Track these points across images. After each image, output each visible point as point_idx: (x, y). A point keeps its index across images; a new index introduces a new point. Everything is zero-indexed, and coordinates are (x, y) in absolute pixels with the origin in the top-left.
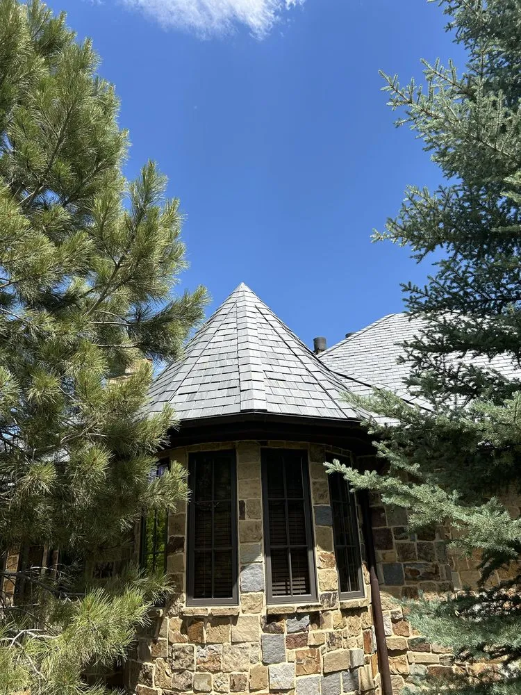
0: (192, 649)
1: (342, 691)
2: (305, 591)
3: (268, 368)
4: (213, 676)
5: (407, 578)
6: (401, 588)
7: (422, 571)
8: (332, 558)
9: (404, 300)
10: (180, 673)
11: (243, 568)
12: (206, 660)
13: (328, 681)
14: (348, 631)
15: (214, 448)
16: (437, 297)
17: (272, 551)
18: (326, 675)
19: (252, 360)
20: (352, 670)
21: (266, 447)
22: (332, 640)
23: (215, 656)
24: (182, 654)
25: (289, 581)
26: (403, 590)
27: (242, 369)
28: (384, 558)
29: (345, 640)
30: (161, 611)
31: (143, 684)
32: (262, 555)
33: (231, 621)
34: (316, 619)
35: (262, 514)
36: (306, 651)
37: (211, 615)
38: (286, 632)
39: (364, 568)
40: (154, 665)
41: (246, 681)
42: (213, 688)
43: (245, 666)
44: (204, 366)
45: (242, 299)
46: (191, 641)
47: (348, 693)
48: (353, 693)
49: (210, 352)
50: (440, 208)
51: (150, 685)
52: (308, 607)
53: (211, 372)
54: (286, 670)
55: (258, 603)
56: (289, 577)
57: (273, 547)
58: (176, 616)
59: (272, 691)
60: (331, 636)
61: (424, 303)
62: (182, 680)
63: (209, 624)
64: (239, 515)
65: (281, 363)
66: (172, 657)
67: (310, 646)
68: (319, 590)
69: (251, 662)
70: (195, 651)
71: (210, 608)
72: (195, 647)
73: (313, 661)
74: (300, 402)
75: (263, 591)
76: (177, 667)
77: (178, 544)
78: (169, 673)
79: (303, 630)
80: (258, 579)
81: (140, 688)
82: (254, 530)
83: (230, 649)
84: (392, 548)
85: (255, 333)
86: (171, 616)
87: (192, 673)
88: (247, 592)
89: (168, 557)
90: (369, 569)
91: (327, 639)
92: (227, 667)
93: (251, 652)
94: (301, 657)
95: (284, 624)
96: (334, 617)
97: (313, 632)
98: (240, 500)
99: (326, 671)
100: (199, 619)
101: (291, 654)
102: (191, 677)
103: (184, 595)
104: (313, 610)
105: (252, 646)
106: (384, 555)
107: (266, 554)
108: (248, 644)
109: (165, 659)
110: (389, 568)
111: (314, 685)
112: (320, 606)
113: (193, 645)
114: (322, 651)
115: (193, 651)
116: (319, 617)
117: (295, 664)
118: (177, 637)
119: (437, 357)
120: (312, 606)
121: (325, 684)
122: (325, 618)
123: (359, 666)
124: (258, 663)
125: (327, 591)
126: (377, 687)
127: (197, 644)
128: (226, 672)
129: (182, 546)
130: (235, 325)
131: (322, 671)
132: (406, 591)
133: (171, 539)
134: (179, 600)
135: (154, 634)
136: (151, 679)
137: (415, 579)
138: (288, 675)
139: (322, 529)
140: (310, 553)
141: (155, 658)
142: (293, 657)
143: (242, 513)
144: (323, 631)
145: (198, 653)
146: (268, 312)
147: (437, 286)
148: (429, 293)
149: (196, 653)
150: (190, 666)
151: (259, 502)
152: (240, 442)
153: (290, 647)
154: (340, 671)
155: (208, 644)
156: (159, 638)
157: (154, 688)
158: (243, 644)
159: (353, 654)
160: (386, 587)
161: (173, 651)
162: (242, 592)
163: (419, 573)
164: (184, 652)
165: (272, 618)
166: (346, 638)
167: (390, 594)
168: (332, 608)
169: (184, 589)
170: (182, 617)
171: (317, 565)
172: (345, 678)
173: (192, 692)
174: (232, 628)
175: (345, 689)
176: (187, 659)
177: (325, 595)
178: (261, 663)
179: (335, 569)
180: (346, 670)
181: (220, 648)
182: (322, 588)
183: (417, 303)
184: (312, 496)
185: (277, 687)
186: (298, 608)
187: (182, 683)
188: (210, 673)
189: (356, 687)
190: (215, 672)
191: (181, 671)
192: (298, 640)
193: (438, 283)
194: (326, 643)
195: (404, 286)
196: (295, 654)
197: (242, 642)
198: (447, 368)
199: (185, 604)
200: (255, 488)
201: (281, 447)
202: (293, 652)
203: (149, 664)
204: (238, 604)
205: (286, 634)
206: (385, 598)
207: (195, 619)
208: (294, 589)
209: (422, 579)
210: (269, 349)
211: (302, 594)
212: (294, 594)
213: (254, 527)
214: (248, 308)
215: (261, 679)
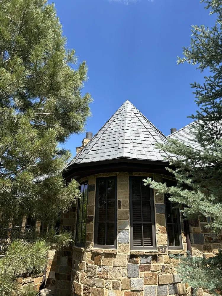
0: (95, 267)
1: (168, 294)
2: (150, 244)
3: (134, 138)
4: (104, 281)
5: (206, 241)
6: (202, 246)
7: (214, 238)
8: (164, 229)
9: (193, 93)
10: (91, 278)
11: (120, 232)
12: (102, 273)
13: (161, 289)
14: (172, 265)
15: (107, 175)
16: (211, 90)
17: (134, 224)
18: (160, 285)
19: (126, 134)
20: (174, 284)
21: (132, 175)
22: (163, 269)
23: (106, 271)
24: (91, 269)
25: (142, 239)
26: (203, 247)
27: (121, 138)
28: (194, 231)
29: (170, 269)
30: (83, 249)
31: (76, 281)
32: (128, 226)
33: (113, 256)
34: (155, 258)
35: (129, 207)
36: (150, 273)
37: (104, 253)
38: (139, 263)
39: (183, 235)
40: (80, 273)
41: (120, 285)
42: (104, 286)
43: (119, 278)
44: (105, 138)
45: (126, 107)
46: (95, 264)
47: (171, 295)
48: (174, 295)
49: (108, 132)
50: (212, 36)
51: (78, 282)
52: (151, 252)
53: (107, 140)
54: (139, 281)
55: (126, 249)
56: (142, 237)
57: (135, 222)
58: (89, 252)
59: (132, 291)
60: (163, 267)
61: (204, 94)
62: (91, 281)
63: (103, 257)
64: (118, 207)
65: (141, 135)
66: (87, 270)
67: (152, 271)
68: (157, 244)
69: (122, 276)
70: (97, 268)
71: (103, 250)
72: (97, 267)
73: (153, 278)
74: (148, 153)
75: (129, 243)
76: (89, 275)
77: (91, 219)
78: (86, 278)
79: (148, 263)
80: (126, 238)
81: (75, 282)
82: (125, 214)
83: (112, 269)
84: (198, 226)
85: (129, 122)
86: (87, 252)
87: (96, 279)
88: (121, 243)
89: (87, 225)
90: (186, 235)
91: (160, 268)
92: (111, 277)
93: (122, 271)
94: (147, 276)
95: (139, 259)
96: (164, 258)
97: (153, 264)
98: (119, 200)
99: (160, 284)
100: (98, 254)
101: (142, 274)
102: (95, 280)
103: (93, 243)
104: (153, 254)
105: (123, 268)
106: (194, 229)
107: (131, 226)
108: (121, 268)
109: (85, 271)
110: (196, 236)
111: (153, 290)
112: (157, 252)
113: (96, 266)
114: (158, 274)
115: (96, 269)
116: (157, 258)
117: (144, 279)
118: (89, 261)
119: (213, 124)
120: (153, 252)
121: (159, 290)
122: (160, 258)
123: (178, 283)
124: (125, 277)
125: (161, 245)
126: (189, 293)
127: (98, 265)
128: (111, 280)
129: (92, 220)
130: (121, 119)
131: (158, 283)
132: (205, 247)
133: (88, 216)
134: (91, 245)
135: (80, 259)
136: (79, 279)
137: (210, 242)
138: (140, 284)
139: (159, 215)
140: (153, 226)
141: (81, 270)
142: (143, 276)
143: (120, 205)
144: (159, 264)
145: (98, 269)
146: (138, 113)
147: (210, 82)
148: (207, 88)
149: (97, 270)
150: (94, 275)
151: (128, 201)
152: (119, 173)
153: (142, 271)
154: (167, 284)
155: (103, 266)
156: (83, 261)
157: (80, 284)
158: (119, 267)
159: (175, 276)
160: (195, 245)
161: (88, 268)
162: (119, 243)
163: (212, 239)
164: (92, 268)
165: (132, 257)
166: (171, 268)
167: (197, 248)
168: (164, 253)
169: (93, 240)
170: (92, 253)
171: (156, 233)
172: (170, 288)
173: (95, 287)
174: (113, 259)
175: (170, 293)
176: (93, 272)
177: (160, 247)
178: (127, 277)
179: (166, 234)
180: (171, 284)
181: (108, 268)
182: (159, 243)
183: (201, 95)
184: (155, 199)
185: (135, 289)
186: (146, 252)
187: (91, 283)
188: (103, 280)
189: (176, 292)
190: (106, 279)
191: (91, 277)
192: (145, 268)
193: (211, 81)
194: (160, 270)
195: (193, 85)
196: (144, 274)
197: (118, 266)
198: (218, 129)
199: (93, 247)
200: (126, 194)
201: (139, 175)
202: (143, 273)
203: (78, 272)
204: (116, 248)
205: (139, 264)
206: (194, 250)
207: (97, 254)
208: (144, 243)
209: (214, 242)
210: (136, 129)
211: (149, 246)
212: (144, 245)
213: (125, 212)
214: (128, 111)
215: (127, 285)
